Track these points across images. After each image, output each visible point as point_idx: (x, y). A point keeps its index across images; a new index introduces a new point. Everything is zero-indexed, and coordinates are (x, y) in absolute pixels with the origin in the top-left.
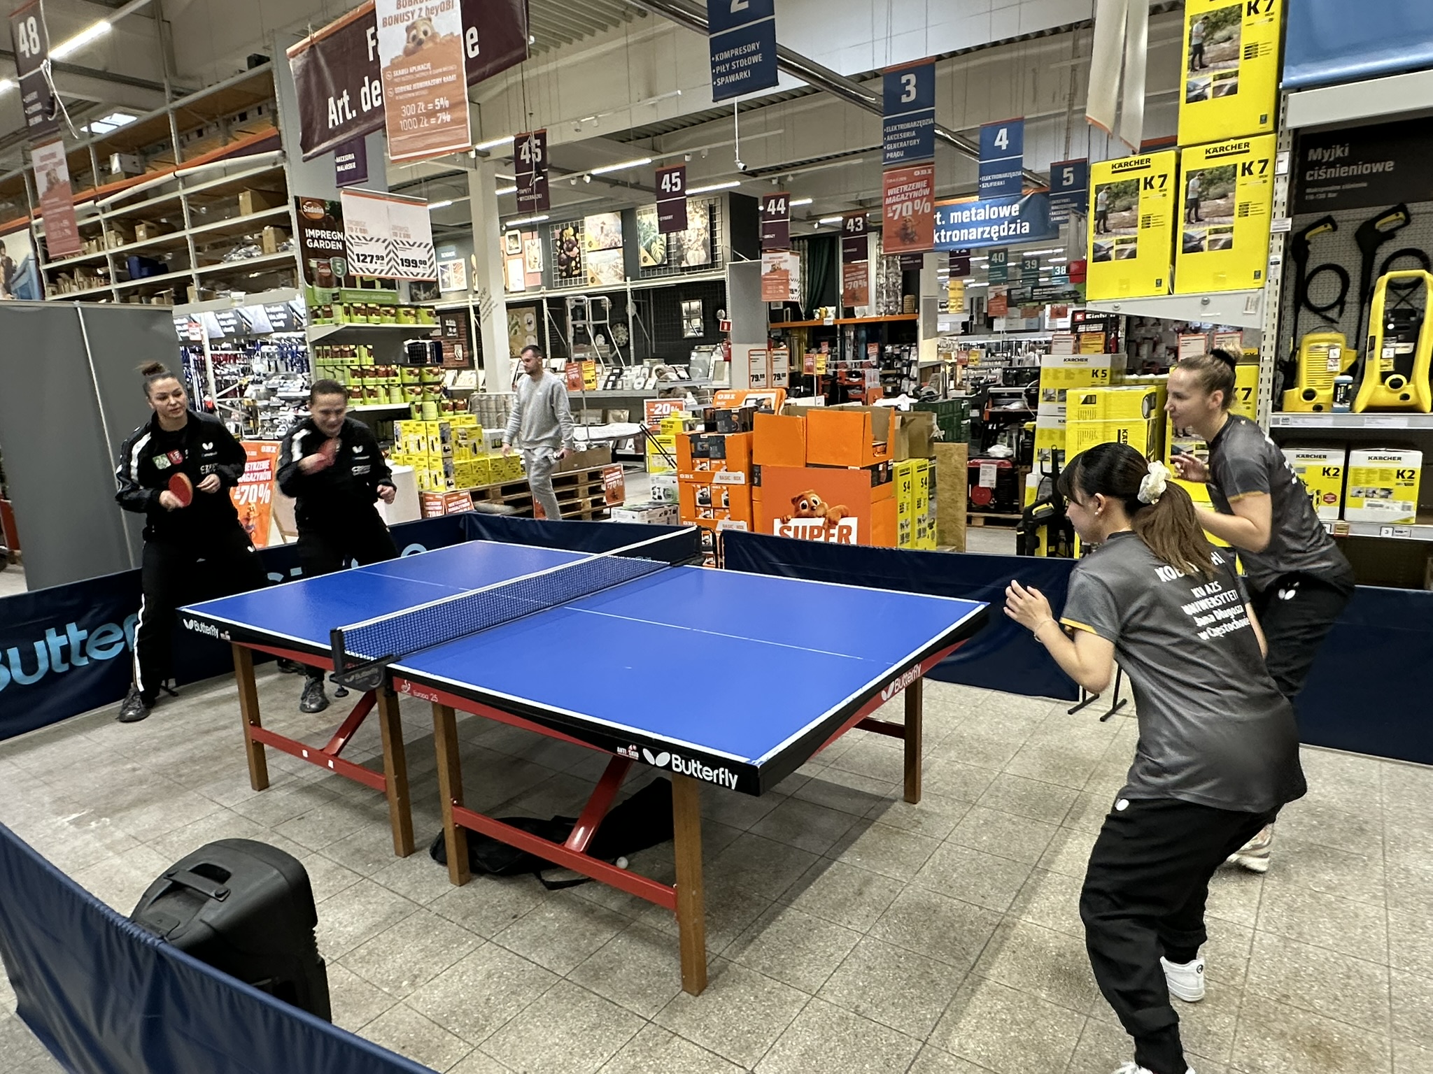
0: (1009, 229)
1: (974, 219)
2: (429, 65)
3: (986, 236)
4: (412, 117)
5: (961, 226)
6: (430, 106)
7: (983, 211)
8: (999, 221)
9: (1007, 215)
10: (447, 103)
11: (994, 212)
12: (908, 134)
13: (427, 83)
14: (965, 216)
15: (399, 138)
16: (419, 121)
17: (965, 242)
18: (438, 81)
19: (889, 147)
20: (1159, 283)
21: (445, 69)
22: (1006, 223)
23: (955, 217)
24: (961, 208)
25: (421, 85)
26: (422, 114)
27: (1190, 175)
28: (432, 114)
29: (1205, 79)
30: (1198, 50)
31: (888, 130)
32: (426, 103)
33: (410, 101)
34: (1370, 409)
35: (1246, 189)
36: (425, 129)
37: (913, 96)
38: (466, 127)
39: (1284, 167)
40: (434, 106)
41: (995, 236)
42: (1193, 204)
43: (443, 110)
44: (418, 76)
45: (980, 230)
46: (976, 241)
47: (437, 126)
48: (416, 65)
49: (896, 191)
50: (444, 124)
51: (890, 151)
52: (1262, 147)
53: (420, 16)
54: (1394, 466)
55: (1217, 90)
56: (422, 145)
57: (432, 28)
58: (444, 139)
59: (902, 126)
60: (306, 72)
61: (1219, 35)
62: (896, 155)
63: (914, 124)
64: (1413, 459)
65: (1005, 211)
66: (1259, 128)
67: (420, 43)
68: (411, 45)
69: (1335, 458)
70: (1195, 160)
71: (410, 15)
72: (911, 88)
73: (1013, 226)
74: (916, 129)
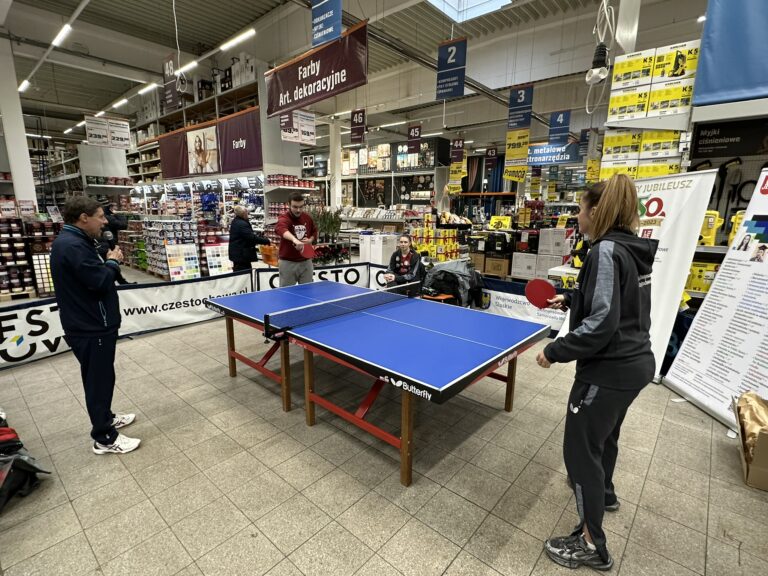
0: (560, 157)
1: (545, 152)
3: (549, 160)
5: (539, 155)
7: (549, 149)
8: (556, 153)
9: (560, 151)
11: (554, 150)
12: (520, 116)
14: (541, 151)
17: (540, 162)
22: (559, 154)
23: (536, 151)
24: (540, 147)
31: (511, 113)
37: (523, 100)
39: (689, 138)
41: (553, 160)
45: (547, 157)
46: (545, 162)
51: (511, 123)
59: (517, 112)
60: (272, 82)
62: (514, 124)
63: (522, 112)
72: (522, 96)
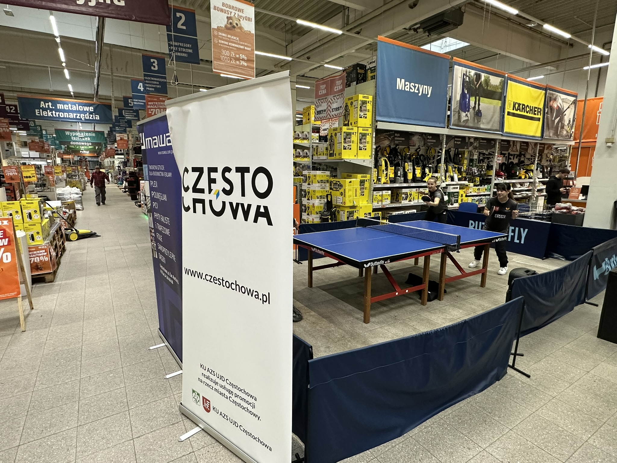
0: (90, 116)
1: (70, 109)
2: (238, 39)
3: (78, 117)
4: (227, 56)
5: (64, 111)
6: (237, 56)
7: (75, 106)
8: (84, 112)
9: (88, 110)
10: (246, 58)
11: (81, 108)
12: (156, 83)
13: (236, 46)
14: (66, 107)
15: (220, 63)
16: (231, 60)
17: (66, 118)
18: (242, 47)
19: (147, 85)
20: (355, 156)
21: (246, 44)
22: (88, 114)
23: (59, 106)
24: (64, 103)
25: (233, 45)
26: (233, 58)
27: (360, 133)
28: (238, 59)
29: (362, 114)
30: (361, 107)
31: (146, 78)
32: (236, 54)
33: (227, 49)
34: (384, 183)
35: (368, 138)
36: (234, 64)
37: (156, 68)
38: (254, 71)
39: (374, 136)
40: (240, 57)
41: (83, 118)
42: (360, 140)
43: (243, 60)
44: (232, 40)
45: (75, 115)
46: (73, 119)
47: (240, 66)
48: (231, 35)
49: (152, 103)
50: (243, 66)
51: (148, 87)
52: (370, 131)
53: (234, 16)
54: (388, 194)
55: (364, 116)
56: (231, 70)
57: (240, 24)
58: (243, 72)
59: (152, 79)
61: (364, 105)
62: (150, 89)
63: (158, 79)
64: (390, 192)
65: (86, 109)
66: (369, 126)
67: (234, 27)
68: (229, 26)
69: (381, 193)
70: (361, 130)
71: (229, 12)
72: (155, 64)
73: (91, 116)
74: (159, 82)
